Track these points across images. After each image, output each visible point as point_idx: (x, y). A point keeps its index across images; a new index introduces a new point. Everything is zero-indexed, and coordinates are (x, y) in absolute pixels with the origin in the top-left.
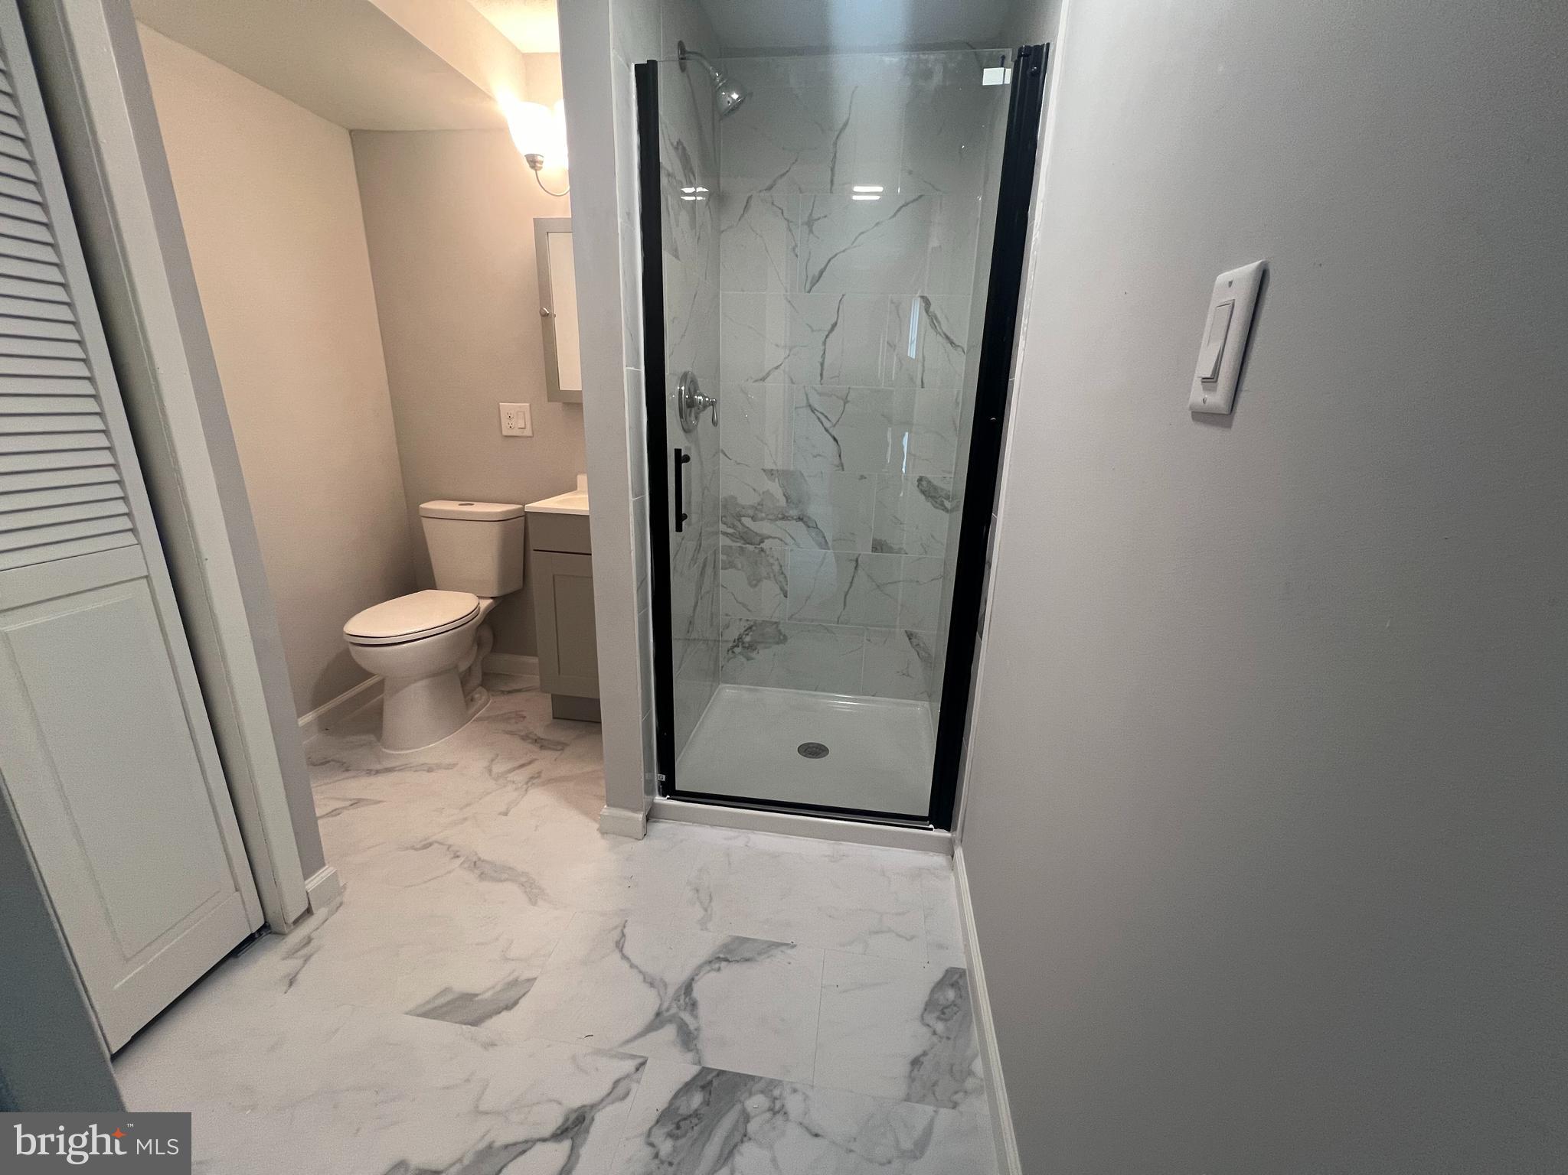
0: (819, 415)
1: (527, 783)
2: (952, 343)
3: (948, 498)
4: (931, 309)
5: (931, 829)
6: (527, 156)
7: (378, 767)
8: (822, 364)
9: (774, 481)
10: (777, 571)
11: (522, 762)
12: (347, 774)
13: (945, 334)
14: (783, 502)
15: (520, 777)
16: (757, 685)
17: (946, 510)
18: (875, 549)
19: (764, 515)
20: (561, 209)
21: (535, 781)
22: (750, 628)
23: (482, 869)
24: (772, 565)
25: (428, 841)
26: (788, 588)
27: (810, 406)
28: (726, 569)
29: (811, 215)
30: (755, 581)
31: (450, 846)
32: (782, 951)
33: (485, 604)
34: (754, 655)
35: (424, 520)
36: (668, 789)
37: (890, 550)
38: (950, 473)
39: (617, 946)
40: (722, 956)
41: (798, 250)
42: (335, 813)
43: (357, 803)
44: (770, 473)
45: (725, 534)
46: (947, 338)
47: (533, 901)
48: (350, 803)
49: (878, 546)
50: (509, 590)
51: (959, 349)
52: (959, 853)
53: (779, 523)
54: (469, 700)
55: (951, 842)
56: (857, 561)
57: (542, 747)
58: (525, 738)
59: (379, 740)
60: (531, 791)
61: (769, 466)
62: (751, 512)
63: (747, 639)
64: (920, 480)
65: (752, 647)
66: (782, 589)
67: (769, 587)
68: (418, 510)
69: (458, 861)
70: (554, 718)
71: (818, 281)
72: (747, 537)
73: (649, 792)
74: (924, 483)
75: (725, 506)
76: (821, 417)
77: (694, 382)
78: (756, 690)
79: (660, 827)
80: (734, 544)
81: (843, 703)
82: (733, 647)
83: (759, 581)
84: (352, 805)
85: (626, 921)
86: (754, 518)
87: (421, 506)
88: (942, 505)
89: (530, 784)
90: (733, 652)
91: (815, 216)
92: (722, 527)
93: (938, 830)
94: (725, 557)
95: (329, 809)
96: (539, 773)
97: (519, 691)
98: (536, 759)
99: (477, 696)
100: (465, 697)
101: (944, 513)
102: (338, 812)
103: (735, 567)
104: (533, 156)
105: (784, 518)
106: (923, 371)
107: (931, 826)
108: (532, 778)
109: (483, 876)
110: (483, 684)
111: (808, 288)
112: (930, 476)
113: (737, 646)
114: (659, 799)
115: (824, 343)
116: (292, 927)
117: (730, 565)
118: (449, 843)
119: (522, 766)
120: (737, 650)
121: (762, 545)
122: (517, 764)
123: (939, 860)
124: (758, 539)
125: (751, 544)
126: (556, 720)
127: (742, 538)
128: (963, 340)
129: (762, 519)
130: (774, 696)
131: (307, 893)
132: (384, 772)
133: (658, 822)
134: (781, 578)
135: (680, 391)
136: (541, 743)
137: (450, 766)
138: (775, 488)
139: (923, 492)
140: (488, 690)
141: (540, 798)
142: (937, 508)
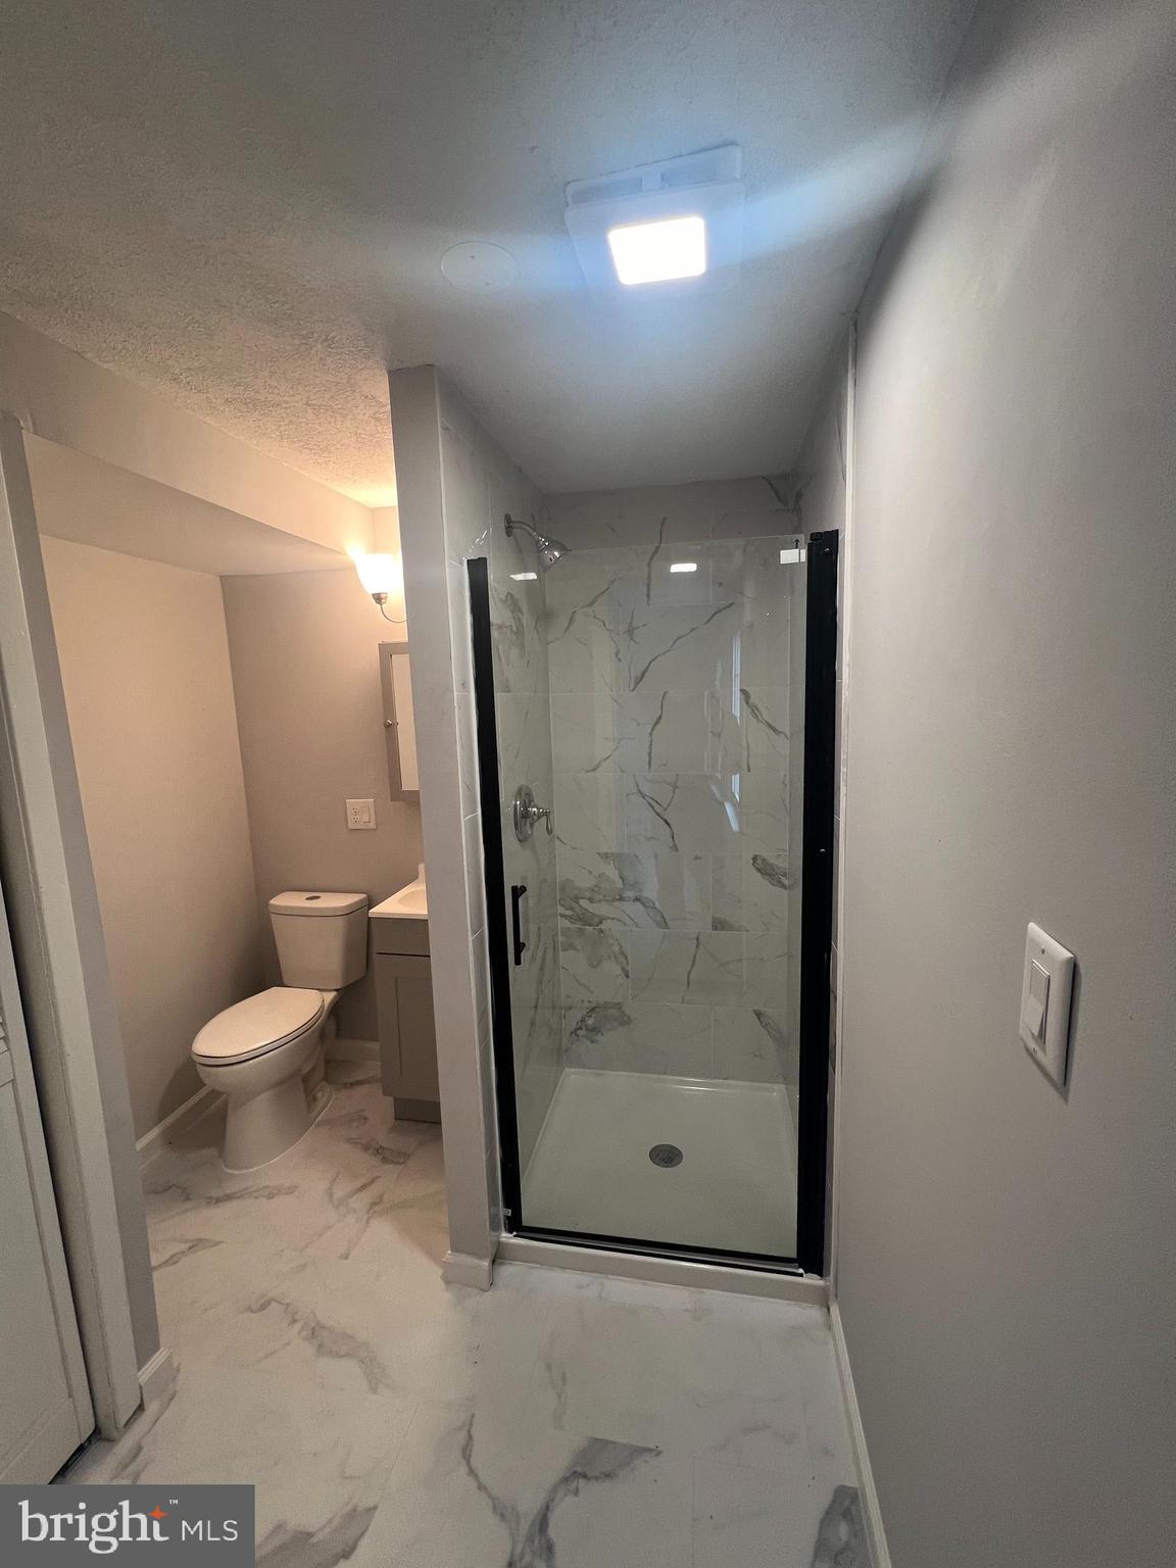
0: (650, 801)
1: (368, 1212)
2: (774, 730)
3: (785, 875)
4: (752, 700)
5: (801, 1275)
6: (373, 595)
7: (219, 1193)
8: (650, 754)
9: (610, 864)
10: (616, 952)
11: (364, 1180)
12: (188, 1205)
13: (768, 723)
14: (620, 885)
15: (360, 1202)
16: (602, 1069)
17: (784, 886)
18: (715, 928)
19: (601, 896)
20: (401, 635)
21: (376, 1208)
22: (593, 1009)
23: (324, 1339)
24: (612, 945)
25: (265, 1299)
26: (629, 968)
27: (640, 791)
28: (566, 950)
29: (631, 623)
30: (595, 963)
31: (288, 1305)
32: (646, 1462)
33: (330, 997)
34: (598, 1037)
35: (272, 915)
36: (515, 1225)
37: (731, 928)
38: (784, 850)
39: (464, 1457)
40: (579, 1469)
41: (620, 656)
42: (172, 1260)
43: (196, 1245)
44: (605, 856)
45: (562, 915)
46: (770, 726)
47: (374, 1390)
48: (188, 1245)
49: (719, 925)
50: (352, 980)
51: (782, 735)
52: (835, 1310)
53: (617, 903)
54: (311, 1099)
55: (824, 1291)
56: (697, 939)
57: (385, 1160)
58: (366, 1148)
59: (220, 1156)
60: (374, 1222)
61: (605, 850)
62: (588, 894)
63: (590, 1022)
64: (755, 858)
65: (595, 1030)
66: (623, 969)
67: (612, 968)
68: (267, 907)
69: (297, 1327)
70: (396, 1119)
71: (641, 680)
72: (584, 919)
73: (494, 1227)
74: (759, 861)
75: (562, 889)
76: (652, 803)
77: (529, 795)
78: (601, 1074)
79: (507, 1271)
80: (572, 926)
81: (695, 1087)
82: (576, 1030)
83: (600, 961)
84: (190, 1248)
85: (473, 1416)
86: (591, 900)
87: (272, 902)
88: (780, 882)
89: (372, 1211)
90: (577, 1035)
91: (635, 624)
92: (561, 910)
93: (810, 1275)
94: (564, 939)
95: (167, 1256)
96: (381, 1196)
97: (360, 1083)
98: (377, 1178)
99: (320, 1094)
100: (307, 1096)
101: (782, 890)
102: (175, 1258)
103: (575, 949)
104: (378, 594)
105: (621, 899)
106: (749, 756)
107: (801, 1271)
108: (374, 1204)
109: (321, 1349)
110: (326, 1078)
111: (632, 687)
112: (765, 855)
113: (581, 1028)
114: (507, 1237)
115: (651, 734)
116: (123, 1430)
117: (570, 946)
118: (286, 1301)
119: (363, 1187)
120: (580, 1032)
121: (602, 926)
122: (359, 1184)
123: (812, 1313)
124: (596, 920)
125: (590, 925)
126: (399, 1121)
127: (580, 919)
128: (785, 725)
129: (600, 901)
130: (620, 1082)
131: (141, 1387)
132: (226, 1200)
133: (505, 1264)
134: (623, 959)
135: (516, 805)
136: (383, 1154)
137: (291, 1190)
138: (611, 872)
139: (759, 870)
140: (330, 1083)
141: (382, 1231)
142: (773, 885)
